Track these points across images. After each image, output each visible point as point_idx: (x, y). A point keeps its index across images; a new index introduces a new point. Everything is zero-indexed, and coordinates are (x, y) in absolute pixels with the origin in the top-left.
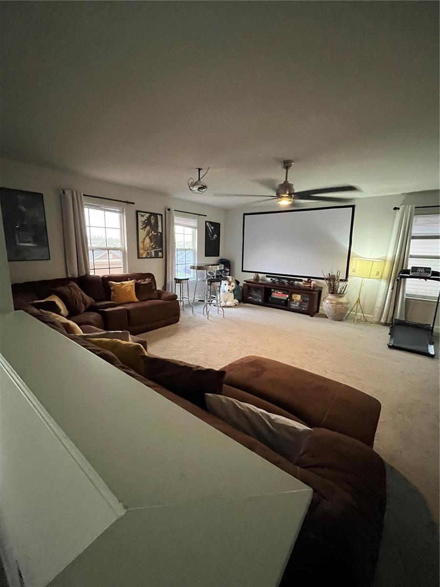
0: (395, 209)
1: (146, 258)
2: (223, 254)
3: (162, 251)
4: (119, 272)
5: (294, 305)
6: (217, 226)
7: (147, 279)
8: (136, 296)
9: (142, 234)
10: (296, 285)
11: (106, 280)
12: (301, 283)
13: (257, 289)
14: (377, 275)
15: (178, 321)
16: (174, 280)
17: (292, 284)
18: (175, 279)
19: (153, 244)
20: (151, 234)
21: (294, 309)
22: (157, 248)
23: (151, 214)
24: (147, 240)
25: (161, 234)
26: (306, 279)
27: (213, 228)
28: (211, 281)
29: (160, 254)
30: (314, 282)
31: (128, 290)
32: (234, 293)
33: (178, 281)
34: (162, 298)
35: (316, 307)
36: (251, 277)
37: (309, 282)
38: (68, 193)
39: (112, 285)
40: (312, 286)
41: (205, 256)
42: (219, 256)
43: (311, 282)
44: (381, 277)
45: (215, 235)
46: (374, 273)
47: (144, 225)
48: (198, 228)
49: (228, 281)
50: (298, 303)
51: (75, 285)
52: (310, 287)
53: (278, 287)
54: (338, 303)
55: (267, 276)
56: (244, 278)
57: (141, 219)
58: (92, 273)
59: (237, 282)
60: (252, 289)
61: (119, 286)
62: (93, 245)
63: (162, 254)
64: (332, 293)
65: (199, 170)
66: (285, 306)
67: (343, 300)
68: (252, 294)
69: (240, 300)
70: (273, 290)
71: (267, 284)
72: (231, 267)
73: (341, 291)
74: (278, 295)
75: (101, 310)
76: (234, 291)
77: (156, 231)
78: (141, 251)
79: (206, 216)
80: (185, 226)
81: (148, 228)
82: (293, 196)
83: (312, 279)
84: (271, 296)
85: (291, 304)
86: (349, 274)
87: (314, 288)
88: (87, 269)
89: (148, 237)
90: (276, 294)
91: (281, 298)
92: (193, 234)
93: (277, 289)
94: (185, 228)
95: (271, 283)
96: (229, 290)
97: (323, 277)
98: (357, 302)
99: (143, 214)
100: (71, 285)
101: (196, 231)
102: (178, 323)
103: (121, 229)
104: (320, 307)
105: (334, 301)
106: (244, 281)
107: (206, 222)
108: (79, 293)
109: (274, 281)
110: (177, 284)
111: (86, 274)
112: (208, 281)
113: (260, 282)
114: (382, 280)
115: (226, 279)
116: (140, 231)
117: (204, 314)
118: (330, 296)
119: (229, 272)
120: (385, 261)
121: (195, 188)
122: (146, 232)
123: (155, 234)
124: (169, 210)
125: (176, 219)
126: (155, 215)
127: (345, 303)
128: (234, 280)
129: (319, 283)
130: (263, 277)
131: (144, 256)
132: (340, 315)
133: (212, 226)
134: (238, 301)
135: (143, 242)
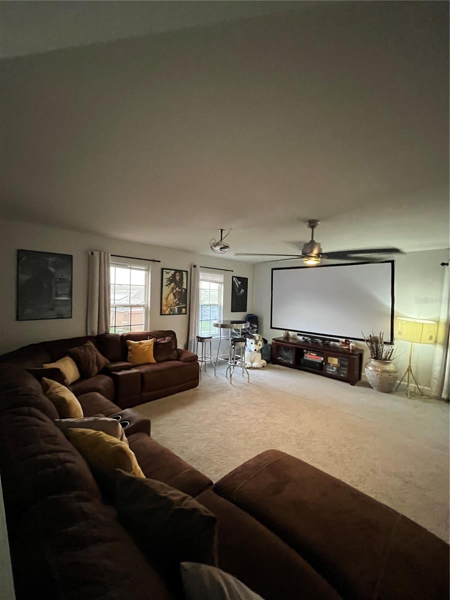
0: (443, 264)
1: (169, 314)
2: (250, 310)
3: (185, 308)
4: (139, 329)
5: (330, 370)
6: (244, 281)
7: (167, 338)
8: (154, 357)
9: (166, 290)
10: (331, 346)
11: (124, 339)
12: (337, 344)
13: (287, 349)
14: (430, 340)
15: (197, 384)
16: (196, 338)
17: (328, 345)
18: (198, 337)
19: (177, 300)
20: (175, 291)
21: (330, 374)
22: (180, 304)
23: (176, 271)
24: (171, 296)
25: (186, 290)
26: (344, 340)
27: (240, 283)
28: (235, 341)
29: (184, 310)
30: (352, 344)
31: (146, 350)
32: (261, 353)
33: (201, 339)
34: (182, 359)
35: (357, 372)
36: (281, 334)
37: (347, 344)
38: (96, 254)
39: (130, 344)
40: (351, 348)
41: (232, 311)
42: (246, 311)
43: (349, 344)
44: (436, 342)
45: (242, 290)
46: (426, 337)
47: (169, 282)
48: (225, 283)
49: (255, 339)
50: (335, 368)
51: (92, 344)
52: (349, 349)
53: (311, 348)
54: (384, 371)
55: (298, 335)
56: (272, 335)
57: (166, 276)
58: (112, 331)
59: (265, 341)
60: (282, 348)
61: (137, 345)
62: (117, 302)
63: (186, 310)
64: (376, 358)
65: (222, 230)
66: (319, 370)
67: (390, 367)
68: (282, 354)
69: (269, 360)
70: (305, 351)
71: (299, 343)
72: (259, 323)
73: (387, 357)
74: (311, 357)
75: (114, 373)
76: (261, 350)
77: (181, 288)
78: (164, 308)
79: (232, 271)
80: (211, 281)
81: (173, 284)
82: (321, 256)
83: (350, 340)
84: (303, 357)
85: (327, 369)
86: (394, 336)
87: (353, 351)
88: (107, 328)
89: (172, 294)
90: (309, 356)
91: (315, 360)
92: (219, 288)
93: (310, 350)
94: (211, 283)
95: (304, 342)
96: (255, 350)
97: (363, 338)
98: (408, 370)
99: (169, 271)
100: (87, 346)
101: (223, 286)
102: (197, 387)
103: (145, 286)
104: (363, 374)
105: (378, 368)
106: (273, 339)
107: (233, 277)
108: (95, 354)
109: (306, 341)
110: (199, 343)
111: (106, 332)
112: (232, 341)
113: (291, 341)
114: (437, 345)
115: (252, 337)
116: (165, 287)
117: (227, 377)
118: (373, 362)
119: (257, 328)
120: (438, 322)
121: (218, 248)
122: (170, 289)
123: (180, 290)
124: (195, 266)
125: (202, 275)
126: (181, 272)
127: (392, 372)
128: (261, 338)
129: (360, 345)
130: (295, 336)
131: (167, 312)
132: (389, 386)
133: (240, 281)
134: (265, 362)
135: (167, 298)
